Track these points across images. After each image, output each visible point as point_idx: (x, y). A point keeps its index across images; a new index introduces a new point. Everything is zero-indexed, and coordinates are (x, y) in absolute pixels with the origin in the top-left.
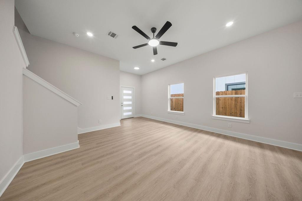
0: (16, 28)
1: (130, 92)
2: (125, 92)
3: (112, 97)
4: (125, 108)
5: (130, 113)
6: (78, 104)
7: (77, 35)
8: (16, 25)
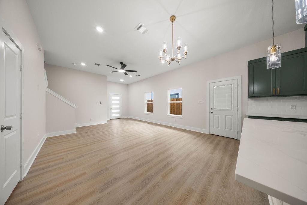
0: (45, 69)
1: (118, 98)
2: (114, 98)
3: (101, 102)
4: (113, 111)
5: (118, 115)
6: (75, 107)
7: (75, 64)
8: (45, 68)
